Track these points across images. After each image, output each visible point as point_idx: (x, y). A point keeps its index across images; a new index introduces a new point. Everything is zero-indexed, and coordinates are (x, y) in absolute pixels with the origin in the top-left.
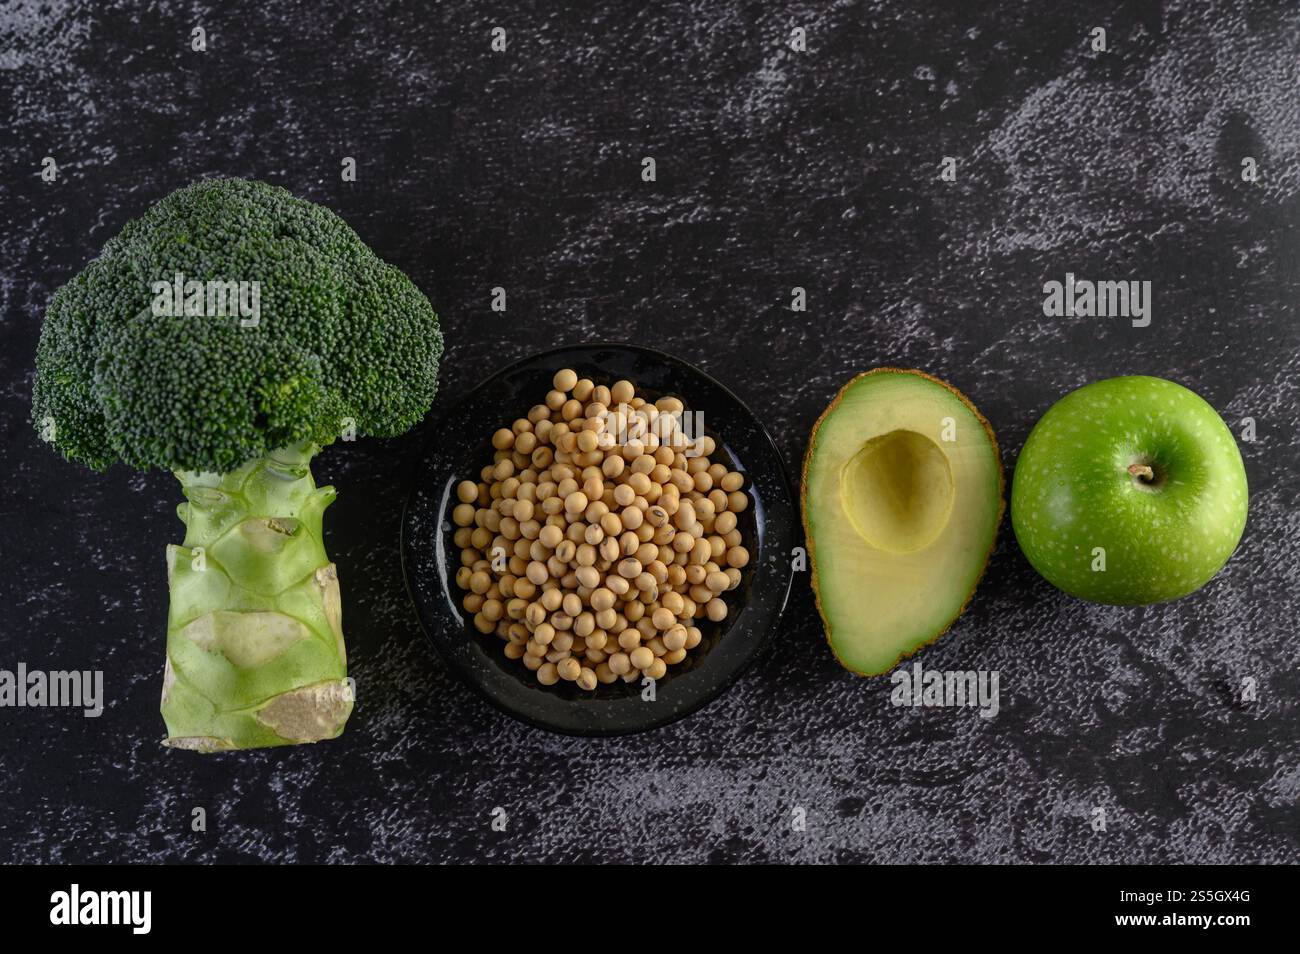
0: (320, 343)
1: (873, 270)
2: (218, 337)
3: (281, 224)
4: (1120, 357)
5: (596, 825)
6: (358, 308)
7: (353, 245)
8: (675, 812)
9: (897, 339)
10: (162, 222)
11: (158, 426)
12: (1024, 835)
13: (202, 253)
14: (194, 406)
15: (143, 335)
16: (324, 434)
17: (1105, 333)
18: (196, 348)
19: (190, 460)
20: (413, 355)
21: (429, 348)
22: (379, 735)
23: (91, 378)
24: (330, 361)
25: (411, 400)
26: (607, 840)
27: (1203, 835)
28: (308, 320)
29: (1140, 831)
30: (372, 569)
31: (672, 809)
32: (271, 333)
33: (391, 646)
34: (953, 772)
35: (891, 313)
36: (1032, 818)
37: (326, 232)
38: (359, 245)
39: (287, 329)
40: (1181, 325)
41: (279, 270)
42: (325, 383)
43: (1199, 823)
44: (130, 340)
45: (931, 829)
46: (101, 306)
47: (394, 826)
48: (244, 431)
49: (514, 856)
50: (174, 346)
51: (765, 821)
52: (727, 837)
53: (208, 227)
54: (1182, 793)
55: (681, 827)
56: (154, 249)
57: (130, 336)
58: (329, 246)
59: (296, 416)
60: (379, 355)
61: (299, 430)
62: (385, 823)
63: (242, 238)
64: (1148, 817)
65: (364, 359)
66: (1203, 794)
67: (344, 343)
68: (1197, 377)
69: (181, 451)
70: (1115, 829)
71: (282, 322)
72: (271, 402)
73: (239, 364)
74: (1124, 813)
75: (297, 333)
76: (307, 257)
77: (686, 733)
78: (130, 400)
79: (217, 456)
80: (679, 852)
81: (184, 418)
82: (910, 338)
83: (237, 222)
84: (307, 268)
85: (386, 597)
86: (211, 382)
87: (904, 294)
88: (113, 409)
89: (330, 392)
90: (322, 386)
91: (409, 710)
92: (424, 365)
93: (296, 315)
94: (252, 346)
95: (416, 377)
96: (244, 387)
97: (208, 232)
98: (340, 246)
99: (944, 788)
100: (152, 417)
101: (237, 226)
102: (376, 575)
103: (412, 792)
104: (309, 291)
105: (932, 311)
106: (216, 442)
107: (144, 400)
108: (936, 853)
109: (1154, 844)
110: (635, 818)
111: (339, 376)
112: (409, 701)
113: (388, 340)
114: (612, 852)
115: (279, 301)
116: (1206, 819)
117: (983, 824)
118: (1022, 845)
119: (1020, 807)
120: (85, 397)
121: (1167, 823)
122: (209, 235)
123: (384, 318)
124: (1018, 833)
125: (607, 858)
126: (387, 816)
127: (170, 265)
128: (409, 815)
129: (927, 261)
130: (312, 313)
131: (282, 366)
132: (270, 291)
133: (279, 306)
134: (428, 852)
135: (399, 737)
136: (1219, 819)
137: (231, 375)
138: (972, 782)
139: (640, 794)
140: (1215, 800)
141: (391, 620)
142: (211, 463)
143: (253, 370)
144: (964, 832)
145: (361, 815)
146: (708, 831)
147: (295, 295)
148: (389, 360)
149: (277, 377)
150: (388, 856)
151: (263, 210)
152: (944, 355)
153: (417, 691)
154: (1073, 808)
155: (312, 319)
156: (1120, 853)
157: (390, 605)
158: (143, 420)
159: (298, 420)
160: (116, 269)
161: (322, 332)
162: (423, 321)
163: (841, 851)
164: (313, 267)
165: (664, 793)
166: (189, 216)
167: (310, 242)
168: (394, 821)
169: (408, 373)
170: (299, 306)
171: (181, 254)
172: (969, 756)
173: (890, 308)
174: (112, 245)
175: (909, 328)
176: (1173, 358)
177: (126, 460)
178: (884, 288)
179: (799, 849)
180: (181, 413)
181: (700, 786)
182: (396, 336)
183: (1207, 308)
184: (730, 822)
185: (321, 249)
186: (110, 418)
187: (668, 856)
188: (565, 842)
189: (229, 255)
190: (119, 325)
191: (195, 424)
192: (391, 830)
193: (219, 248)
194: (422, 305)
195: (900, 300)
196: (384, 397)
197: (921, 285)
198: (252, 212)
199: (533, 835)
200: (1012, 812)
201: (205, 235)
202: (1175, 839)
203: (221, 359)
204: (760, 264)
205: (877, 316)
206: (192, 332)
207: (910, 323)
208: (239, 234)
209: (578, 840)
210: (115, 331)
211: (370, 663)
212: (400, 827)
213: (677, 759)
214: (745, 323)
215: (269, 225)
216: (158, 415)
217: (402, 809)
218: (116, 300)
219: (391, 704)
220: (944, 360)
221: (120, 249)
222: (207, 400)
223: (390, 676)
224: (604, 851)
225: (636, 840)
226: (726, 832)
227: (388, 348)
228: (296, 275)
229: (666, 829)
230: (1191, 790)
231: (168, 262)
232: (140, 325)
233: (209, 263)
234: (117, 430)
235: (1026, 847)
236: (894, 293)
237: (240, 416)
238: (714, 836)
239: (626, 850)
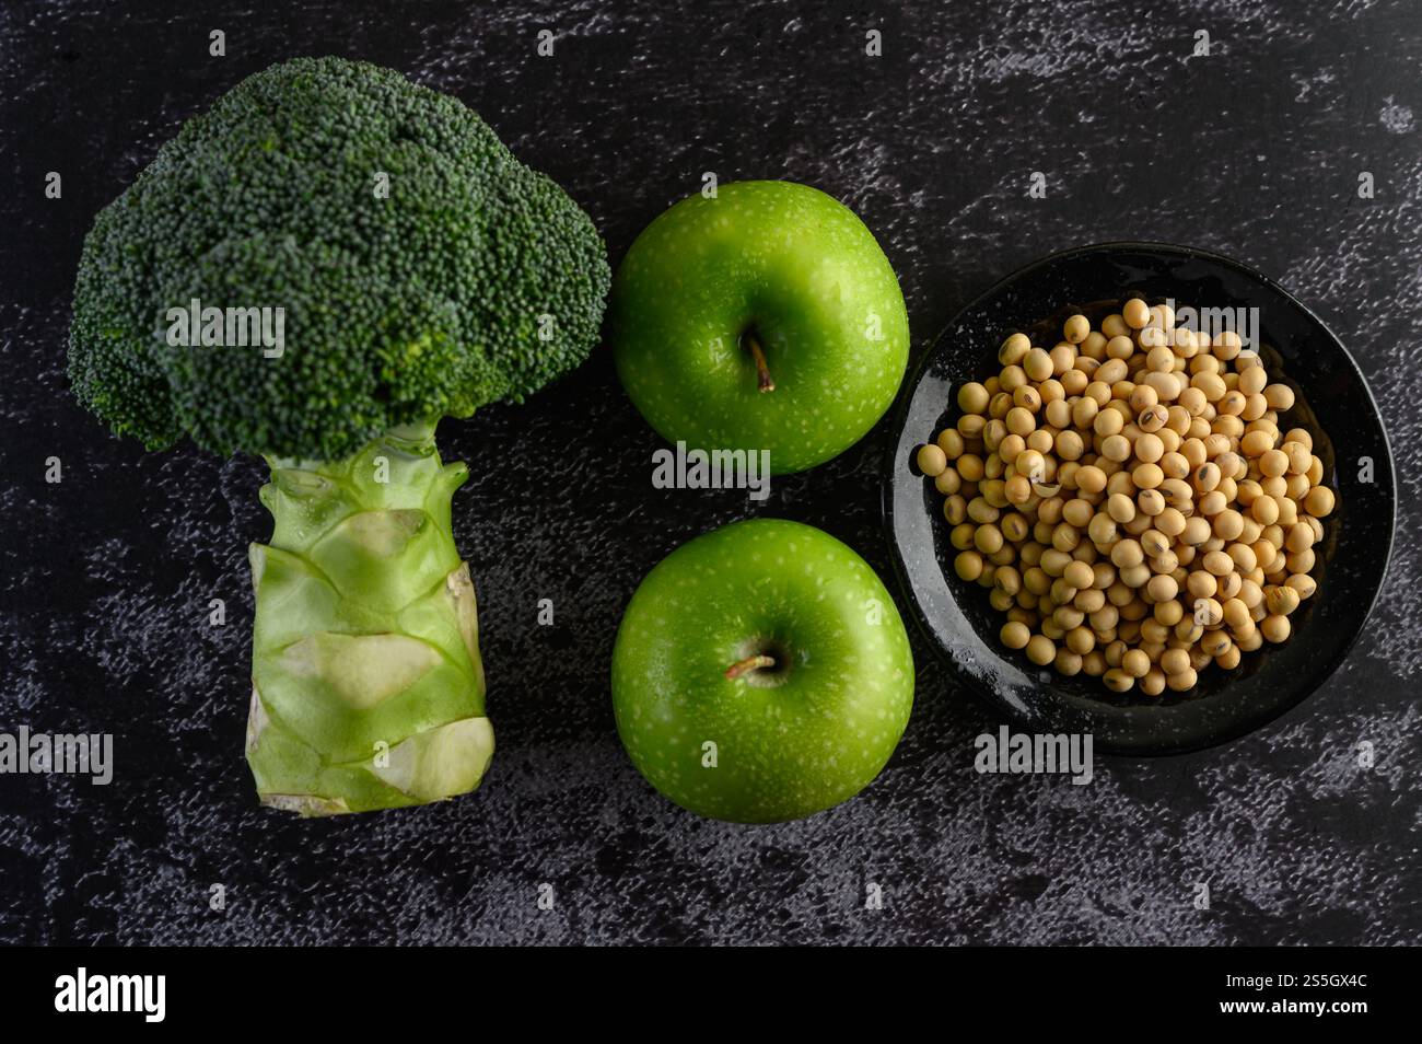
0: (456, 286)
1: (824, 101)
2: (324, 282)
3: (398, 123)
4: (1140, 217)
5: (453, 814)
6: (505, 236)
7: (492, 148)
8: (555, 798)
9: (852, 192)
10: (239, 121)
11: (247, 404)
12: (1000, 831)
13: (296, 163)
14: (295, 376)
15: (222, 280)
16: (461, 404)
17: (1122, 186)
18: (296, 298)
19: (288, 446)
20: (577, 298)
21: (595, 285)
22: (177, 697)
23: (149, 332)
24: (470, 308)
25: (572, 356)
26: (466, 833)
27: (1228, 833)
28: (440, 255)
29: (1148, 826)
30: (168, 484)
31: (551, 795)
32: (393, 274)
33: (192, 584)
34: (911, 750)
35: (844, 158)
36: (1010, 809)
37: (457, 132)
38: (498, 147)
39: (415, 269)
40: (1221, 177)
41: (401, 187)
42: (464, 338)
43: (1224, 817)
44: (205, 286)
45: (882, 823)
46: (161, 236)
47: (196, 813)
48: (361, 407)
49: (348, 852)
50: (265, 295)
51: (669, 810)
52: (621, 830)
53: (302, 128)
54: (1203, 779)
55: (561, 819)
56: (230, 159)
57: (204, 281)
58: (462, 152)
59: (427, 385)
60: (533, 299)
61: (432, 404)
62: (184, 810)
63: (349, 143)
64: (1157, 810)
65: (514, 306)
66: (1229, 781)
67: (487, 283)
68: (1238, 245)
69: (276, 434)
70: (1116, 825)
71: (406, 258)
72: (396, 366)
73: (353, 319)
74: (1128, 804)
75: (425, 274)
76: (436, 168)
77: (570, 697)
78: (208, 367)
79: (325, 441)
80: (560, 848)
81: (281, 392)
82: (868, 191)
83: (341, 121)
84: (437, 183)
85: (188, 519)
86: (317, 344)
87: (862, 132)
88: (184, 377)
89: (470, 350)
90: (461, 344)
91: (216, 665)
92: (589, 309)
93: (425, 248)
94: (369, 293)
95: (579, 326)
96: (360, 349)
97: (303, 135)
98: (476, 151)
99: (899, 770)
100: (239, 391)
101: (343, 128)
102: (175, 492)
103: (220, 770)
104: (441, 216)
105: (898, 155)
106: (324, 423)
107: (227, 368)
108: (886, 852)
109: (1165, 844)
110: (503, 805)
111: (481, 327)
112: (216, 654)
113: (544, 278)
114: (473, 848)
115: (403, 231)
116: (1233, 812)
117: (948, 816)
118: (997, 844)
119: (997, 796)
120: (143, 356)
121: (1182, 817)
122: (305, 141)
123: (539, 250)
124: (992, 829)
125: (467, 855)
126: (186, 799)
127: (255, 181)
128: (215, 799)
129: (892, 89)
130: (446, 246)
131: (409, 319)
132: (390, 216)
133: (402, 237)
134: (237, 846)
135: (202, 699)
136: (1248, 813)
137: (342, 334)
138: (935, 764)
139: (511, 775)
140: (1244, 789)
141: (193, 551)
142: (317, 450)
143: (372, 326)
144: (923, 827)
145: (154, 798)
146: (597, 823)
147: (424, 223)
148: (547, 306)
149: (404, 334)
150: (187, 851)
151: (374, 103)
152: (913, 214)
153: (227, 642)
154: (1063, 797)
155: (446, 254)
156: (1122, 855)
157: (192, 531)
158: (226, 393)
159: (431, 390)
160: (179, 187)
161: (460, 270)
162: (588, 251)
163: (765, 849)
164: (446, 183)
165: (541, 773)
166: (274, 112)
167: (437, 147)
168: (195, 806)
169: (570, 321)
170: (429, 236)
171: (268, 167)
172: (932, 730)
173: (844, 151)
174: (170, 149)
175: (868, 177)
176: (1209, 220)
177: (201, 443)
178: (836, 125)
179: (713, 846)
180: (277, 385)
181: (587, 765)
182: (555, 274)
183: (1254, 153)
184: (626, 810)
185: (453, 156)
186: (178, 389)
187: (546, 853)
188: (415, 836)
189: (332, 167)
190: (186, 264)
191: (296, 400)
192: (192, 817)
193: (318, 157)
194: (584, 229)
195: (857, 141)
196: (540, 355)
197: (884, 121)
198: (359, 106)
199: (373, 827)
200: (985, 802)
201: (299, 140)
202: (1192, 838)
203: (329, 312)
204: (675, 92)
205: (826, 162)
206: (288, 275)
207: (869, 171)
208: (345, 137)
209: (430, 832)
210: (181, 271)
211: (166, 605)
212: (203, 814)
213: (559, 730)
214: (656, 168)
215: (383, 125)
216: (245, 389)
217: (205, 790)
218: (183, 229)
219: (193, 656)
220: (912, 220)
221: (182, 157)
222: (312, 368)
223: (192, 622)
224: (464, 847)
225: (504, 833)
226: (620, 824)
227: (545, 289)
228: (423, 195)
229: (543, 819)
230: (1215, 775)
231: (250, 177)
232: (216, 264)
233: (307, 179)
234: (189, 405)
235: (1002, 847)
236: (850, 130)
237: (356, 388)
238: (604, 829)
239: (491, 846)
